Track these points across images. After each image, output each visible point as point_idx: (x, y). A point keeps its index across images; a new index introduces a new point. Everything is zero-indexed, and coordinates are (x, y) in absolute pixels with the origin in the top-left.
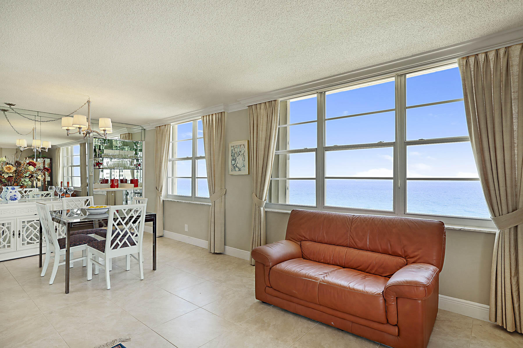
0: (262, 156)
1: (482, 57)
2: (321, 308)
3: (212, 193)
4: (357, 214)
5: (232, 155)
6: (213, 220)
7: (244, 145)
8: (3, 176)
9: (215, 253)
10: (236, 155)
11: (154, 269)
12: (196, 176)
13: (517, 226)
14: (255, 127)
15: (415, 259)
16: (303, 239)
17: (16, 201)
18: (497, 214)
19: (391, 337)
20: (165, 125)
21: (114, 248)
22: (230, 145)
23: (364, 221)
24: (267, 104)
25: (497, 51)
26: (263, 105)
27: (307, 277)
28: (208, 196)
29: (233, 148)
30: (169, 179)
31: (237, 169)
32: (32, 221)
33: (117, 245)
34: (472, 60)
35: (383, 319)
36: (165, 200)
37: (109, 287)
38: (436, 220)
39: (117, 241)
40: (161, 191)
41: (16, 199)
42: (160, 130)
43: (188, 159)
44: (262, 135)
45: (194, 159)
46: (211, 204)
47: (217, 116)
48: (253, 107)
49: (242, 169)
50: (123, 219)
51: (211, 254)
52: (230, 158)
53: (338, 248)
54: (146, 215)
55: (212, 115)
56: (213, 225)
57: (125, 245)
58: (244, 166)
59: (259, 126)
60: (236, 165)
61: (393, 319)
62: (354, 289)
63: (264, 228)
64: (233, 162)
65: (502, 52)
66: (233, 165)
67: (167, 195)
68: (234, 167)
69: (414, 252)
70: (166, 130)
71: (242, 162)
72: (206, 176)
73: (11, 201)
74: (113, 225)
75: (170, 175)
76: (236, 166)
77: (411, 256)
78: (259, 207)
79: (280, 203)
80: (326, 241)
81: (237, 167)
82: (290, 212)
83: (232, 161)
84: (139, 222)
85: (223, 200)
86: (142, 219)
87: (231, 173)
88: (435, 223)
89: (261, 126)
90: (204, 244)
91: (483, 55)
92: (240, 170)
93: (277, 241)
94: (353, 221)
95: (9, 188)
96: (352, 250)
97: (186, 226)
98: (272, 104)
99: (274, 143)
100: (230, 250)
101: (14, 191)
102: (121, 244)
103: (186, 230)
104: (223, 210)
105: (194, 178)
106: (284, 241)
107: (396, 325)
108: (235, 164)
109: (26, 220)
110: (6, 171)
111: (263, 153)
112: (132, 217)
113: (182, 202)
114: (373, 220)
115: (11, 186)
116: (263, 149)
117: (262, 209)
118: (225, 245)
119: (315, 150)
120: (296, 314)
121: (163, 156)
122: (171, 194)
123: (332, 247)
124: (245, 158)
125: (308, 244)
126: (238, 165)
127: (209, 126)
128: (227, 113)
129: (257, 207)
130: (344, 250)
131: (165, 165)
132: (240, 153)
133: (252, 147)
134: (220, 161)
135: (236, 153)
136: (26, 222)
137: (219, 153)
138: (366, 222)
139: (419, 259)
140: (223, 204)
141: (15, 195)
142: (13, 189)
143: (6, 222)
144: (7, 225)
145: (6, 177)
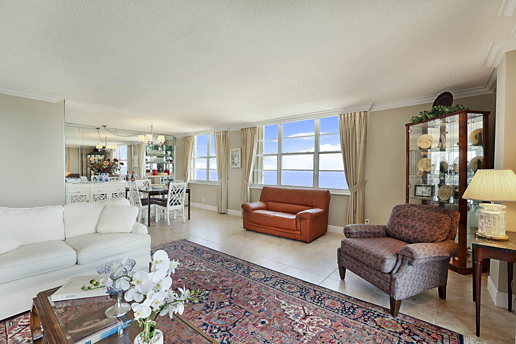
0: (249, 157)
1: (346, 116)
2: (272, 228)
3: (220, 179)
4: (294, 188)
5: (231, 156)
6: (220, 194)
7: (238, 151)
8: (103, 167)
9: (221, 213)
11: (189, 219)
12: (210, 168)
13: (356, 191)
14: (245, 141)
15: (316, 207)
16: (268, 201)
17: (108, 182)
18: (350, 186)
19: (298, 236)
20: (190, 136)
21: (170, 206)
22: (231, 150)
23: (296, 191)
24: (252, 129)
25: (351, 113)
26: (249, 129)
27: (266, 215)
28: (218, 180)
29: (232, 152)
30: (192, 170)
31: (234, 164)
32: (117, 193)
33: (172, 204)
34: (343, 116)
35: (295, 229)
36: (190, 183)
37: (169, 225)
38: (326, 190)
39: (172, 202)
40: (187, 177)
41: (108, 181)
42: (187, 139)
43: (204, 157)
44: (249, 145)
45: (209, 157)
46: (219, 185)
47: (223, 133)
48: (244, 129)
49: (237, 164)
50: (176, 190)
51: (219, 214)
52: (231, 158)
53: (284, 204)
54: (186, 189)
55: (220, 132)
56: (220, 196)
57: (176, 204)
58: (239, 163)
59: (247, 140)
61: (299, 229)
62: (284, 218)
63: (249, 196)
64: (232, 160)
65: (353, 114)
66: (232, 162)
67: (191, 180)
69: (316, 204)
70: (191, 140)
71: (237, 160)
72: (217, 169)
73: (105, 182)
74: (171, 194)
75: (192, 167)
76: (234, 162)
77: (314, 206)
78: (247, 186)
79: (259, 184)
80: (279, 201)
82: (262, 188)
84: (183, 193)
85: (226, 182)
86: (184, 191)
87: (231, 167)
88: (325, 191)
89: (248, 141)
90: (215, 209)
91: (347, 115)
92: (236, 165)
93: (255, 202)
94: (292, 191)
95: (104, 174)
96: (290, 205)
97: (203, 198)
98: (254, 128)
99: (255, 150)
100: (230, 211)
101: (107, 176)
102: (174, 203)
103: (204, 201)
104: (226, 188)
105: (208, 169)
106: (259, 202)
107: (300, 231)
109: (114, 193)
110: (105, 164)
111: (249, 156)
112: (179, 190)
113: (201, 184)
114: (300, 190)
115: (105, 173)
116: (249, 154)
117: (248, 187)
118: (227, 208)
119: (277, 155)
120: (262, 233)
121: (189, 156)
122: (193, 179)
123: (281, 204)
124: (239, 158)
125: (270, 203)
127: (219, 138)
128: (229, 132)
129: (245, 185)
130: (287, 205)
131: (190, 161)
132: (236, 155)
133: (243, 152)
134: (225, 159)
135: (234, 155)
136: (114, 194)
137: (224, 155)
138: (297, 192)
139: (317, 207)
140: (226, 184)
141: (107, 178)
142: (106, 175)
143: (105, 193)
144: (105, 195)
145: (105, 168)
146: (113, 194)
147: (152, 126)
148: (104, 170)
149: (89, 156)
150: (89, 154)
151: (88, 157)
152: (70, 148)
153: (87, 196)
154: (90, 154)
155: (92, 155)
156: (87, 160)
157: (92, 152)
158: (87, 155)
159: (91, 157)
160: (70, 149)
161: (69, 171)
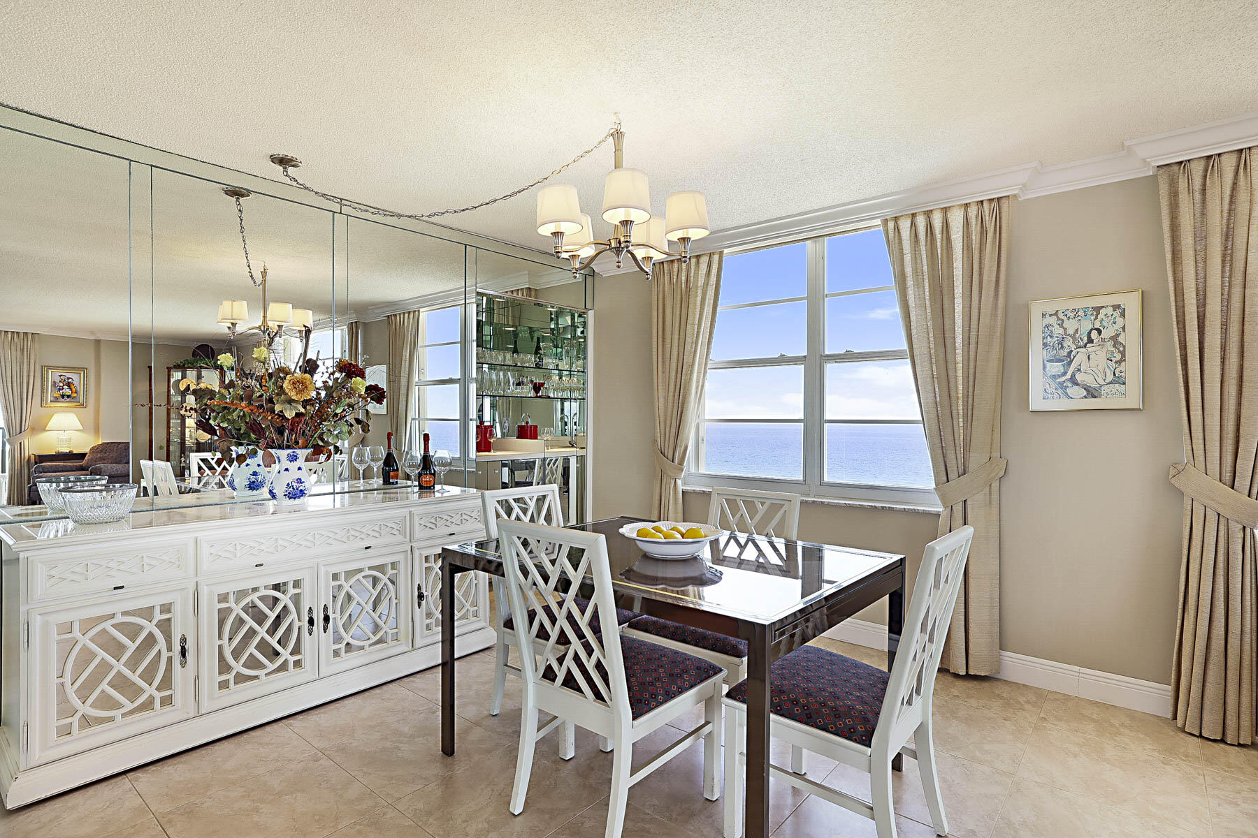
5: (1045, 345)
7: (1115, 307)
8: (280, 413)
10: (1068, 343)
32: (358, 572)
41: (302, 494)
52: (1037, 354)
60: (1068, 376)
64: (1055, 368)
66: (1054, 377)
68: (1061, 384)
72: (916, 418)
73: (287, 502)
81: (1077, 384)
83: (1048, 364)
87: (1043, 405)
95: (283, 454)
101: (297, 464)
108: (1065, 374)
109: (342, 569)
110: (293, 394)
115: (288, 447)
118: (1000, 648)
124: (1123, 354)
126: (1079, 377)
132: (1094, 335)
135: (1073, 336)
141: (299, 481)
142: (293, 458)
143: (289, 578)
144: (292, 591)
145: (289, 414)
146: (335, 577)
147: (617, 135)
148: (280, 432)
149: (177, 375)
150: (177, 367)
151: (172, 380)
152: (102, 343)
153: (177, 609)
154: (182, 367)
155: (189, 372)
156: (169, 391)
157: (191, 358)
158: (169, 369)
159: (184, 377)
160: (103, 348)
161: (97, 430)
